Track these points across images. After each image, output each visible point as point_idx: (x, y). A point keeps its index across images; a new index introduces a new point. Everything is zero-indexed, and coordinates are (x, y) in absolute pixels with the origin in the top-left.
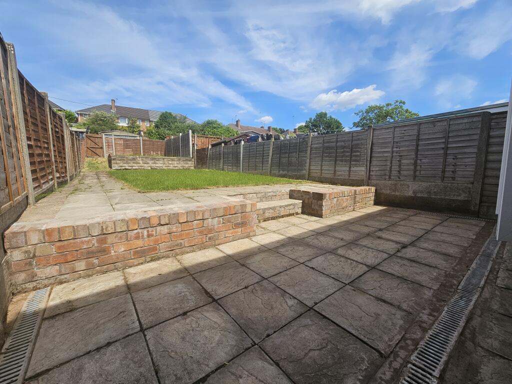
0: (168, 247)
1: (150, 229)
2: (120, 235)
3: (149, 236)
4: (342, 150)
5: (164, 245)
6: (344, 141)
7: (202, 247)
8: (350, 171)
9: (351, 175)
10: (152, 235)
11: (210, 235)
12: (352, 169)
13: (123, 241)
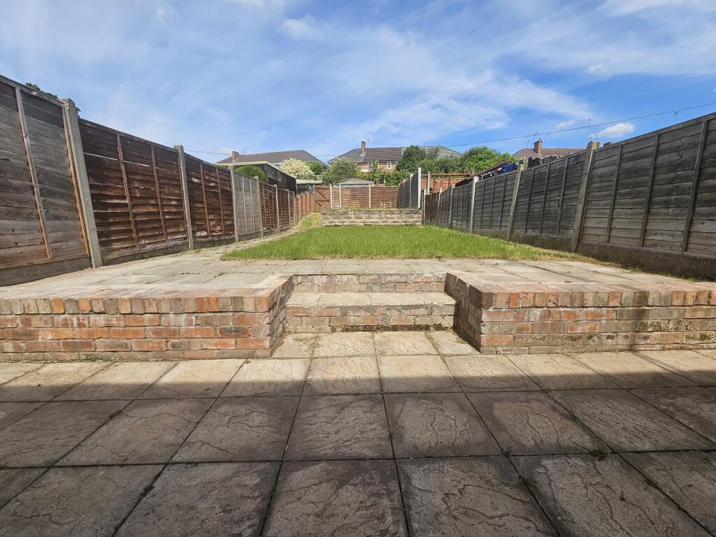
0: (107, 346)
1: (81, 317)
2: (44, 318)
3: (80, 325)
4: (672, 175)
5: (102, 342)
6: (677, 150)
7: (160, 357)
8: (688, 233)
9: (691, 246)
10: (85, 326)
11: (174, 341)
12: (698, 227)
13: (49, 326)
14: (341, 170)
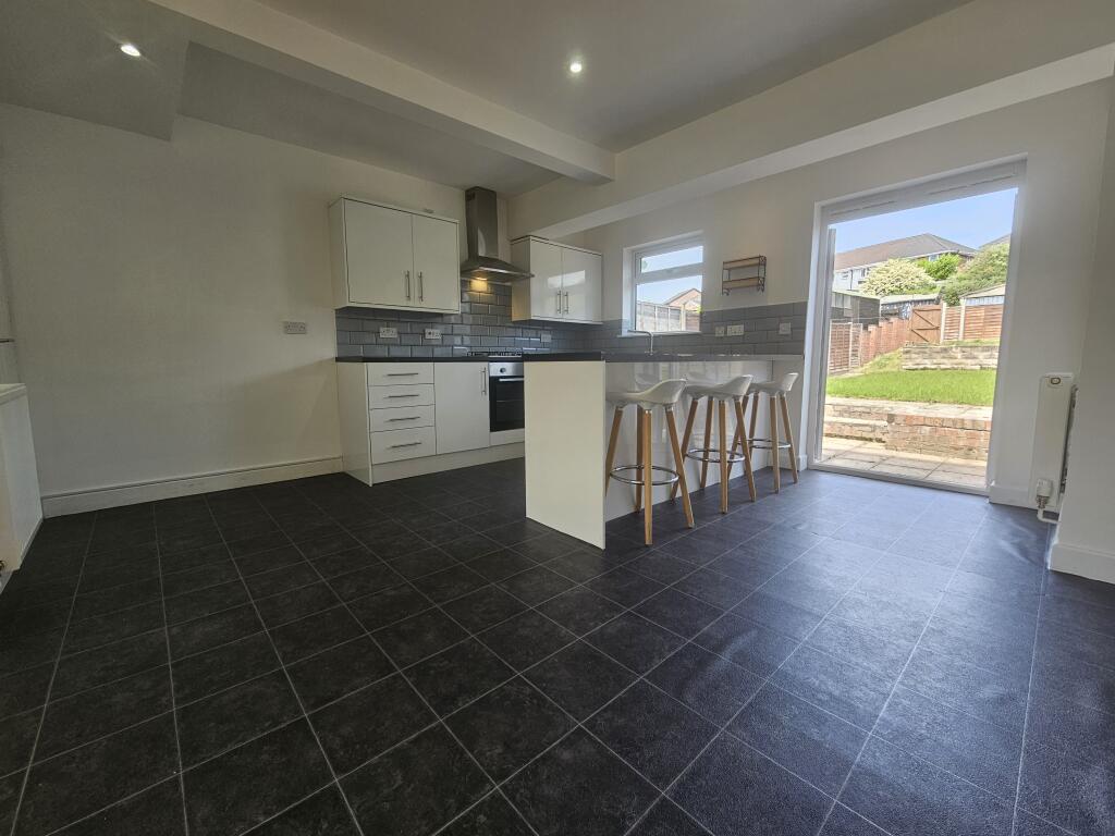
14: (990, 268)
